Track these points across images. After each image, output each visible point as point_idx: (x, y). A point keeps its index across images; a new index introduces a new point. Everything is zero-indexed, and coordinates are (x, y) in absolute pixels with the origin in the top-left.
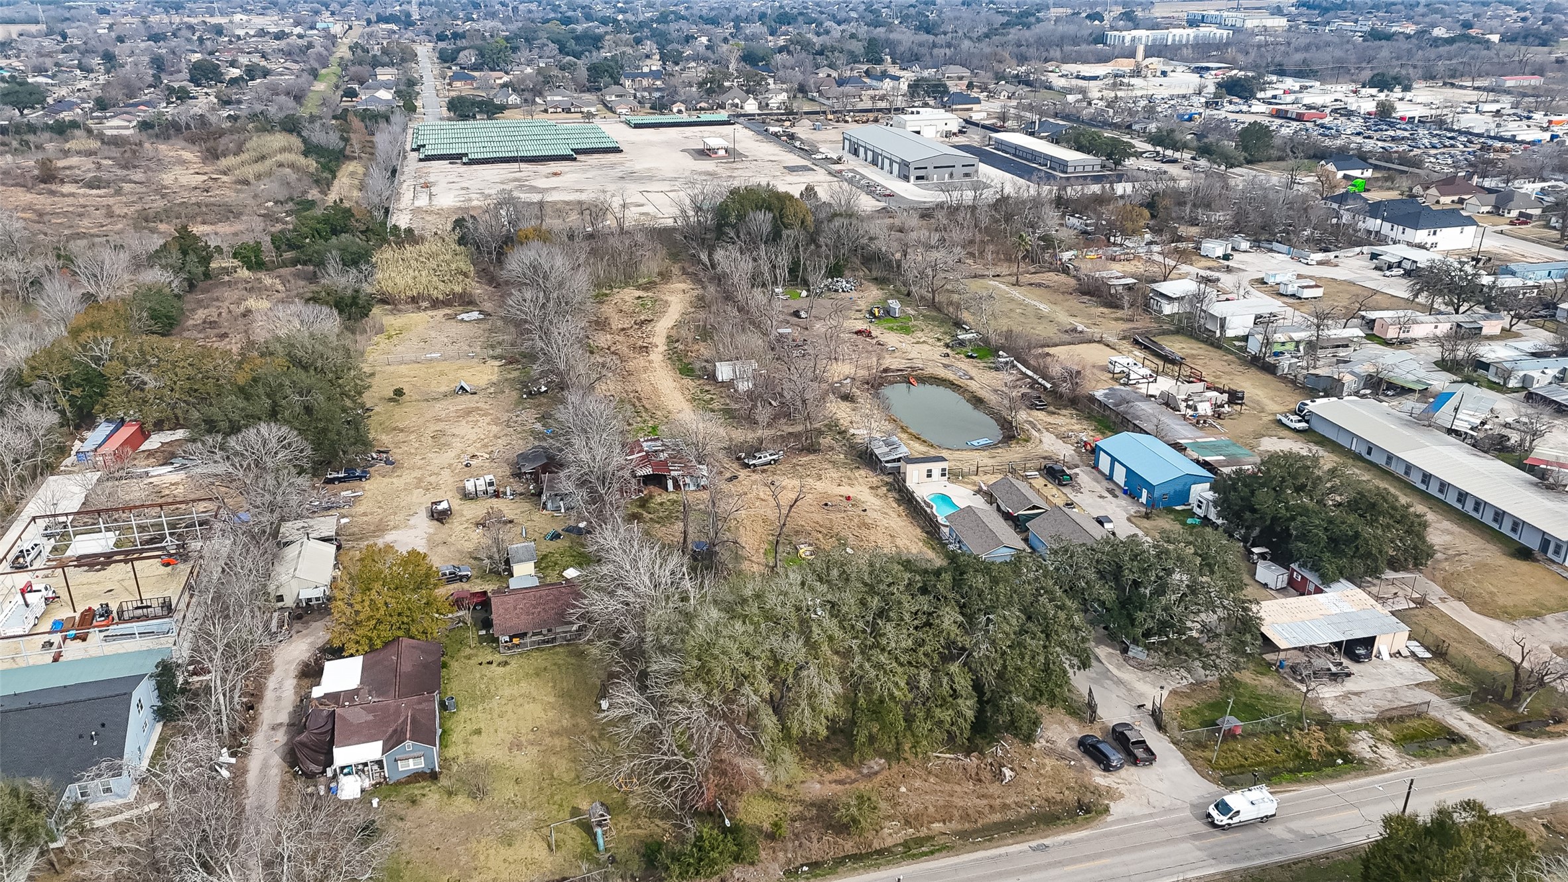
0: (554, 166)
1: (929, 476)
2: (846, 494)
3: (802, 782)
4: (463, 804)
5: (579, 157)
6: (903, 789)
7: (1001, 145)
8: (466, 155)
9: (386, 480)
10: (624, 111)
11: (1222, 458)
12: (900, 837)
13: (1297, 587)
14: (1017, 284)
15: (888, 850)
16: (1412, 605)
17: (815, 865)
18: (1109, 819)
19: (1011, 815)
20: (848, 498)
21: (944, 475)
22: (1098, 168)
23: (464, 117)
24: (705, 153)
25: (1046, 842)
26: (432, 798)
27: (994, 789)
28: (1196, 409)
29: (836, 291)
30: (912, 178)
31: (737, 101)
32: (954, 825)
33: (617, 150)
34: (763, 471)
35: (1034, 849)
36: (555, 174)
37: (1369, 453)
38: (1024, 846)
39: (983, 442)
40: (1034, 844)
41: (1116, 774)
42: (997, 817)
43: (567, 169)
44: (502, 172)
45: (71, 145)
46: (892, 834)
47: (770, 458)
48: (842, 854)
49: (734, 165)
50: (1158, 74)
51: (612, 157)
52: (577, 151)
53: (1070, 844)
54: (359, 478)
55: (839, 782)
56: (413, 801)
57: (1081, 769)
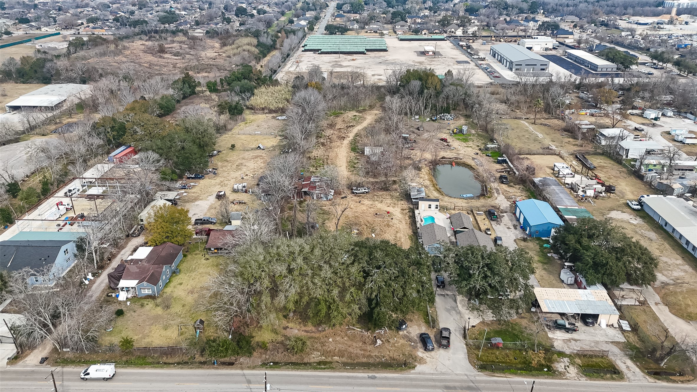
0: (355, 56)
1: (430, 207)
2: (388, 210)
3: (291, 328)
4: (159, 311)
5: (368, 53)
6: (331, 340)
7: (570, 56)
8: (321, 50)
9: (210, 180)
10: (400, 33)
11: (575, 217)
12: (317, 360)
13: (577, 285)
14: (534, 123)
15: (310, 364)
16: (637, 303)
17: (276, 363)
18: (412, 371)
19: (371, 361)
20: (388, 213)
21: (437, 208)
22: (615, 70)
23: (331, 33)
24: (424, 53)
25: (377, 375)
26: (150, 305)
27: (369, 348)
28: (585, 193)
29: (444, 119)
30: (514, 69)
31: (453, 30)
32: (344, 360)
33: (385, 50)
34: (359, 196)
35: (369, 377)
36: (353, 60)
37: (666, 226)
38: (366, 375)
39: (468, 195)
40: (370, 375)
41: (429, 353)
42: (365, 360)
43: (359, 58)
44: (332, 58)
45: (177, 39)
46: (315, 357)
47: (364, 191)
48: (290, 361)
49: (434, 59)
50: (684, 23)
51: (382, 53)
52: (368, 50)
53: (386, 378)
54: (200, 178)
55: (306, 331)
56: (142, 306)
57: (415, 347)
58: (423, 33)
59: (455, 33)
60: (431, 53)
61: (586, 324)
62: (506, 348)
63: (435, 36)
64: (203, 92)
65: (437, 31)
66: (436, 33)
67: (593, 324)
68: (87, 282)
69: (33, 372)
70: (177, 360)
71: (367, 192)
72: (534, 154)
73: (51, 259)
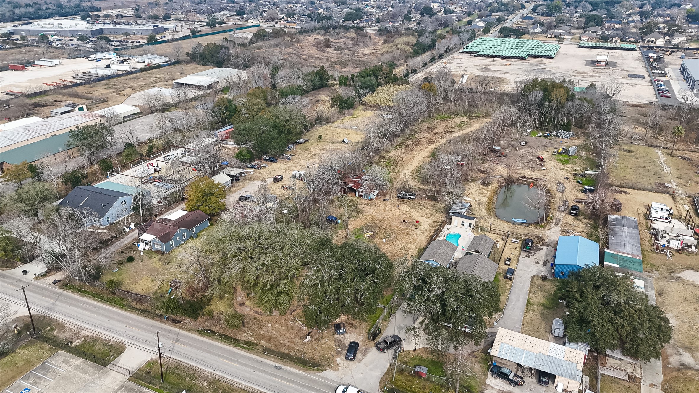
1: (463, 225)
2: (419, 219)
3: (246, 306)
4: (159, 265)
5: (528, 59)
6: (270, 325)
8: (478, 52)
10: (584, 39)
11: (618, 266)
12: (245, 339)
15: (238, 340)
16: (626, 378)
17: (212, 332)
18: (318, 374)
19: (292, 353)
20: (417, 222)
21: (470, 226)
23: (506, 36)
24: (595, 63)
25: (283, 367)
26: (156, 258)
27: (298, 341)
29: (559, 137)
30: (695, 90)
32: (269, 345)
34: (401, 201)
35: (276, 367)
36: (507, 65)
38: (274, 364)
39: (521, 221)
40: (278, 365)
41: (348, 362)
42: (286, 351)
43: (516, 63)
44: (483, 61)
45: (347, 35)
46: (246, 336)
47: (408, 196)
48: (224, 333)
51: (545, 60)
52: (530, 56)
53: (289, 372)
54: (273, 161)
55: (256, 312)
56: (150, 258)
57: (339, 353)
58: (614, 41)
59: (655, 43)
60: (603, 64)
61: (540, 382)
62: (429, 379)
63: (624, 45)
64: (333, 85)
65: (632, 39)
66: (630, 41)
67: (547, 384)
68: (127, 230)
69: (44, 288)
70: (143, 307)
71: (411, 199)
72: (640, 189)
73: (108, 206)
